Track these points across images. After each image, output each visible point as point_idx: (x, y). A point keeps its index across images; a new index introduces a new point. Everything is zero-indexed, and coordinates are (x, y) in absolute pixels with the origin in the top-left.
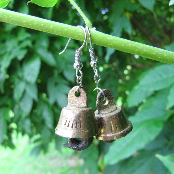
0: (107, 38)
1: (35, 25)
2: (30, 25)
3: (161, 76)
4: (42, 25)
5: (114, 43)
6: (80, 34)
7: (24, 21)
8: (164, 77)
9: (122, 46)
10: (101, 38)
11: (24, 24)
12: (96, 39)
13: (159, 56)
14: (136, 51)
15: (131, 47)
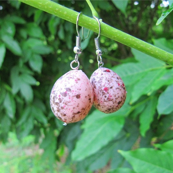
0: (112, 30)
1: (50, 9)
2: (46, 7)
3: (126, 73)
4: (57, 9)
5: (118, 35)
6: (90, 23)
7: (41, 3)
8: (130, 74)
9: (124, 39)
10: (107, 29)
11: (39, 6)
12: (103, 30)
13: (152, 52)
14: (135, 45)
15: (131, 41)
